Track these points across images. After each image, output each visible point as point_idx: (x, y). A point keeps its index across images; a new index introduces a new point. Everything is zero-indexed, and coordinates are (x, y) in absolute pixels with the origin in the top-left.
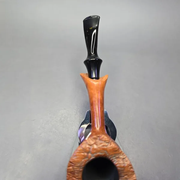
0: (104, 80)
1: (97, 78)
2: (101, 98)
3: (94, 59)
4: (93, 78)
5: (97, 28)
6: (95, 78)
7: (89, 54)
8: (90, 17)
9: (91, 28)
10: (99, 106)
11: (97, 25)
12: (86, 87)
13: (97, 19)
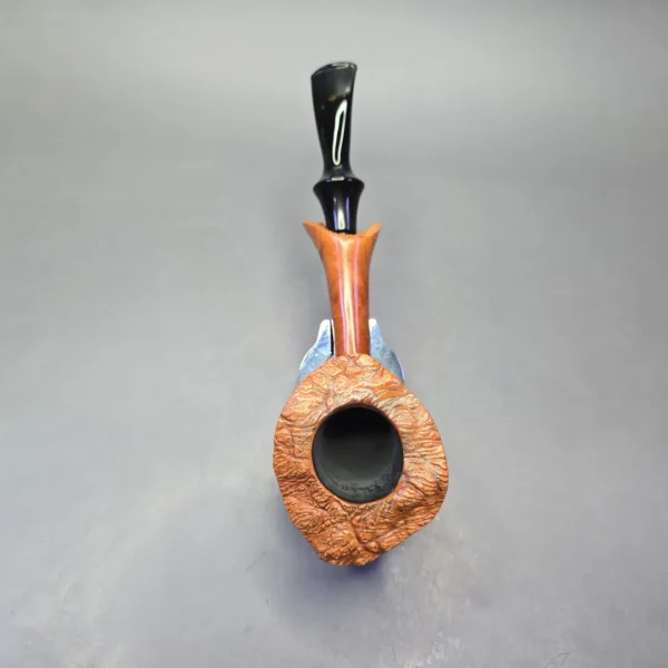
0: (369, 233)
1: (351, 230)
2: (362, 284)
3: (342, 179)
4: (339, 232)
5: (349, 98)
6: (346, 231)
7: (329, 165)
8: (329, 66)
9: (333, 98)
10: (357, 305)
11: (348, 90)
12: (319, 257)
13: (349, 73)
